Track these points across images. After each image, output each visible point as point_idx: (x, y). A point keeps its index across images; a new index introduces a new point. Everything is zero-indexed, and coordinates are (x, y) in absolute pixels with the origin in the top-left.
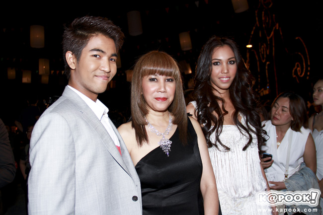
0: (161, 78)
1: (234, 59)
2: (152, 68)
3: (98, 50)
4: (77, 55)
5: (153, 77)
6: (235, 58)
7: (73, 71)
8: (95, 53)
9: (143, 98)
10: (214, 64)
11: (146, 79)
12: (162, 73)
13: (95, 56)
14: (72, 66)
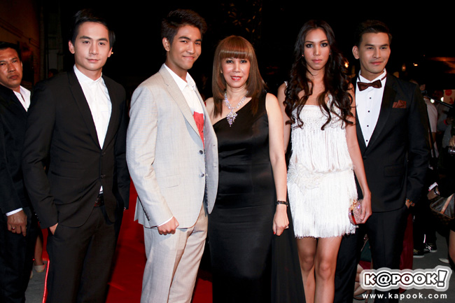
0: (237, 61)
1: (326, 42)
2: (228, 52)
3: (185, 38)
4: (171, 41)
5: (229, 59)
6: (328, 40)
7: (168, 53)
8: (184, 40)
9: (222, 76)
10: (307, 46)
11: (224, 61)
12: (236, 56)
13: (184, 41)
14: (168, 50)
